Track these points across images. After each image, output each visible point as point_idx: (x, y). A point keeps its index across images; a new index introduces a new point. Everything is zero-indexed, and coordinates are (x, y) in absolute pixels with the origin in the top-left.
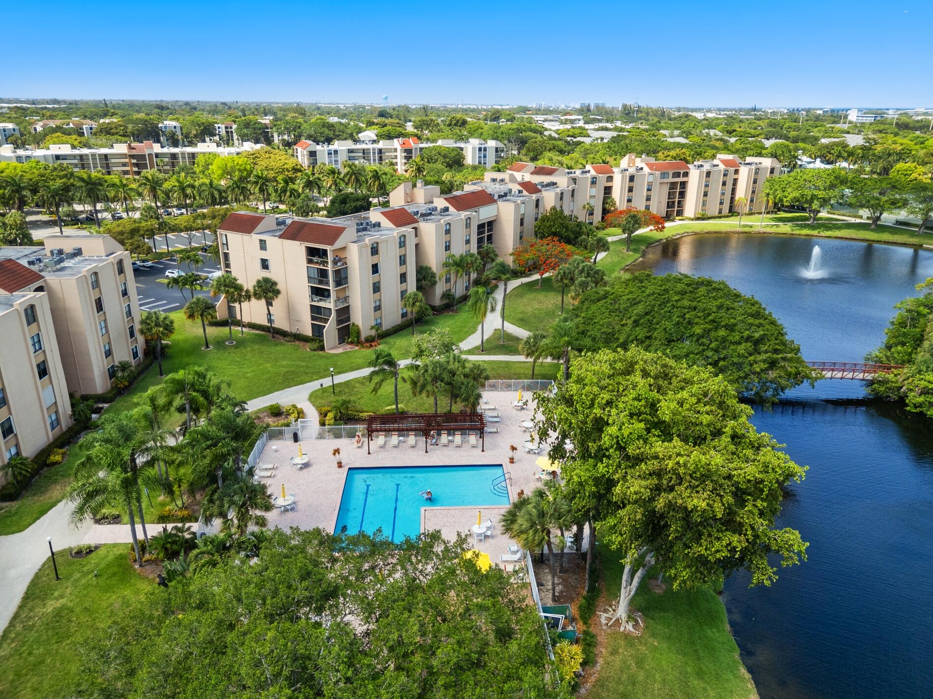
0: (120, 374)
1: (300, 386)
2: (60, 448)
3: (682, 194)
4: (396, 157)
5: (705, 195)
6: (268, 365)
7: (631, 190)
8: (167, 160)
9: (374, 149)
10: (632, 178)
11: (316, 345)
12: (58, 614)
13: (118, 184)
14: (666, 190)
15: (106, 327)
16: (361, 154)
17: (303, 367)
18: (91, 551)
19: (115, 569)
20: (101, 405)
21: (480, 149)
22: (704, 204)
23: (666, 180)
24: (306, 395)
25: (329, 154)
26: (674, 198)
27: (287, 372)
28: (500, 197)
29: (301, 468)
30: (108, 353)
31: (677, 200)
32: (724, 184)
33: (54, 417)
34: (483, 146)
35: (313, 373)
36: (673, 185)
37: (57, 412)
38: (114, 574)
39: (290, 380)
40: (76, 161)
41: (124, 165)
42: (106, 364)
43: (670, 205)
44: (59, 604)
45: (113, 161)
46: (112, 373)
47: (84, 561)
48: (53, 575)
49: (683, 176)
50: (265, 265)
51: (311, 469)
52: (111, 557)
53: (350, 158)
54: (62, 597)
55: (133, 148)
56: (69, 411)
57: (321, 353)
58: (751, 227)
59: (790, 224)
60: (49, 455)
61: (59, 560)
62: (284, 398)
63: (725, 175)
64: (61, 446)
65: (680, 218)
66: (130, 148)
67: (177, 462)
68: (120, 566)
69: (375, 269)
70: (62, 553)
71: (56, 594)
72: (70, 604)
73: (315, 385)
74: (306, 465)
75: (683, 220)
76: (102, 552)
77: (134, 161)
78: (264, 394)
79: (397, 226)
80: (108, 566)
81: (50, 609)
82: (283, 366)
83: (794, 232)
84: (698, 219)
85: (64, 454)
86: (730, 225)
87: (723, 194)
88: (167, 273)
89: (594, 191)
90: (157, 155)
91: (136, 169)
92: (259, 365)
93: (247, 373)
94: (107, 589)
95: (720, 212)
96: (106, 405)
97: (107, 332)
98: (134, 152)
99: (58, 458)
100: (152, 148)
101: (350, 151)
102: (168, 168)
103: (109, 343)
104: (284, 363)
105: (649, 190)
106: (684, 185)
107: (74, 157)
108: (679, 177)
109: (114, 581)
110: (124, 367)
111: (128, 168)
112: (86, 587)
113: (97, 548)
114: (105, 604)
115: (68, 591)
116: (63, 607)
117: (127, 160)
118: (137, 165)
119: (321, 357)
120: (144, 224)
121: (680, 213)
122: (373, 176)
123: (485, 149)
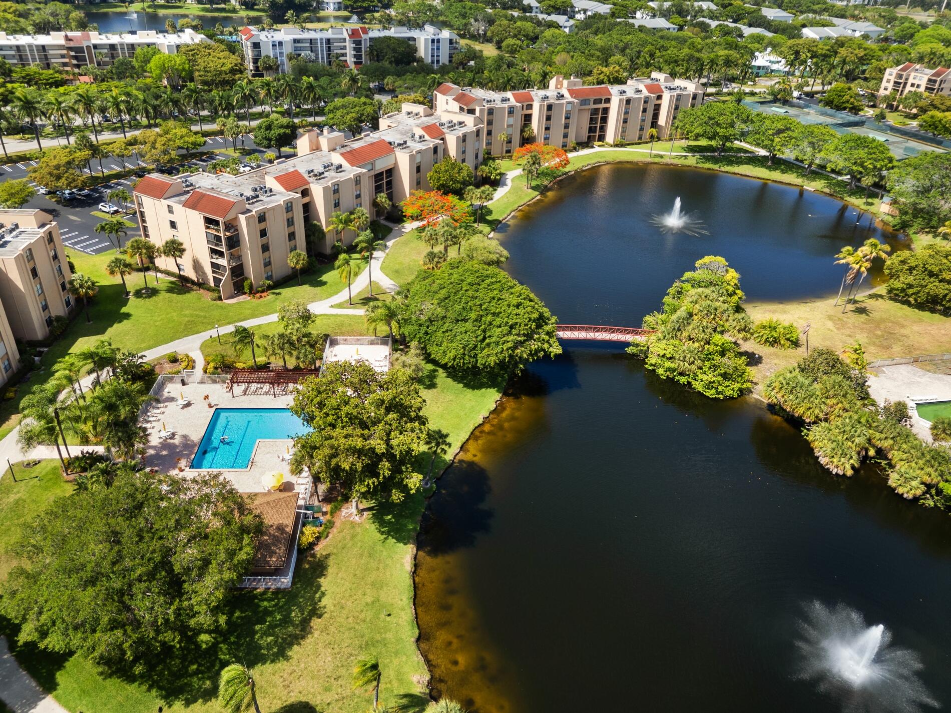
0: (55, 324)
1: (196, 335)
2: (13, 386)
3: (605, 120)
4: (345, 48)
5: (625, 121)
6: (175, 314)
7: (548, 118)
8: (106, 51)
9: (321, 39)
10: (550, 107)
11: (216, 295)
12: (17, 502)
13: (54, 101)
14: (587, 117)
15: (41, 288)
16: (308, 45)
17: (201, 316)
18: (36, 464)
19: (51, 476)
20: (42, 349)
21: (433, 41)
22: (624, 132)
23: (587, 107)
24: (198, 343)
25: (274, 45)
26: (596, 123)
27: (188, 321)
28: (399, 145)
29: (183, 408)
30: (45, 308)
31: (599, 125)
32: (644, 110)
33: (6, 363)
34: (436, 38)
35: (208, 324)
36: (595, 112)
37: (8, 360)
38: (51, 479)
39: (189, 329)
40: (13, 53)
41: (63, 56)
42: (45, 315)
43: (592, 130)
44: (17, 496)
45: (51, 52)
46: (49, 322)
47: (31, 470)
48: (12, 478)
49: (605, 102)
50: (173, 225)
51: (190, 408)
52: (49, 468)
53: (296, 49)
54: (18, 492)
55: (71, 40)
56: (18, 356)
57: (219, 302)
58: (662, 157)
59: (698, 155)
60: (5, 393)
61: (15, 469)
62: (181, 346)
63: (645, 102)
64: (13, 385)
65: (601, 143)
66: (67, 39)
67: (83, 417)
68: (54, 474)
69: (263, 233)
70: (18, 464)
71: (15, 490)
72: (24, 497)
73: (205, 336)
74: (188, 405)
75: (603, 146)
76: (42, 464)
77: (73, 54)
78: (167, 342)
79: (288, 190)
80: (47, 474)
81: (12, 500)
82: (186, 316)
83: (699, 165)
84: (616, 146)
85: (16, 392)
86: (643, 154)
87: (643, 120)
88: (100, 207)
89: (511, 121)
90: (95, 47)
91: (75, 62)
92: (167, 314)
93: (156, 321)
94: (46, 489)
95: (640, 138)
96: (46, 349)
97: (43, 291)
98: (72, 44)
99: (11, 395)
100: (89, 39)
101: (296, 41)
102: (107, 59)
103: (45, 300)
104: (187, 312)
105: (567, 118)
106: (606, 111)
107: (10, 47)
108: (601, 103)
109: (50, 484)
110: (58, 319)
111: (67, 60)
112: (34, 486)
113: (39, 462)
114: (44, 498)
115: (22, 489)
116: (20, 499)
117: (65, 52)
118: (76, 58)
119: (218, 307)
120: (78, 154)
121: (602, 138)
122: (307, 87)
123: (438, 41)
